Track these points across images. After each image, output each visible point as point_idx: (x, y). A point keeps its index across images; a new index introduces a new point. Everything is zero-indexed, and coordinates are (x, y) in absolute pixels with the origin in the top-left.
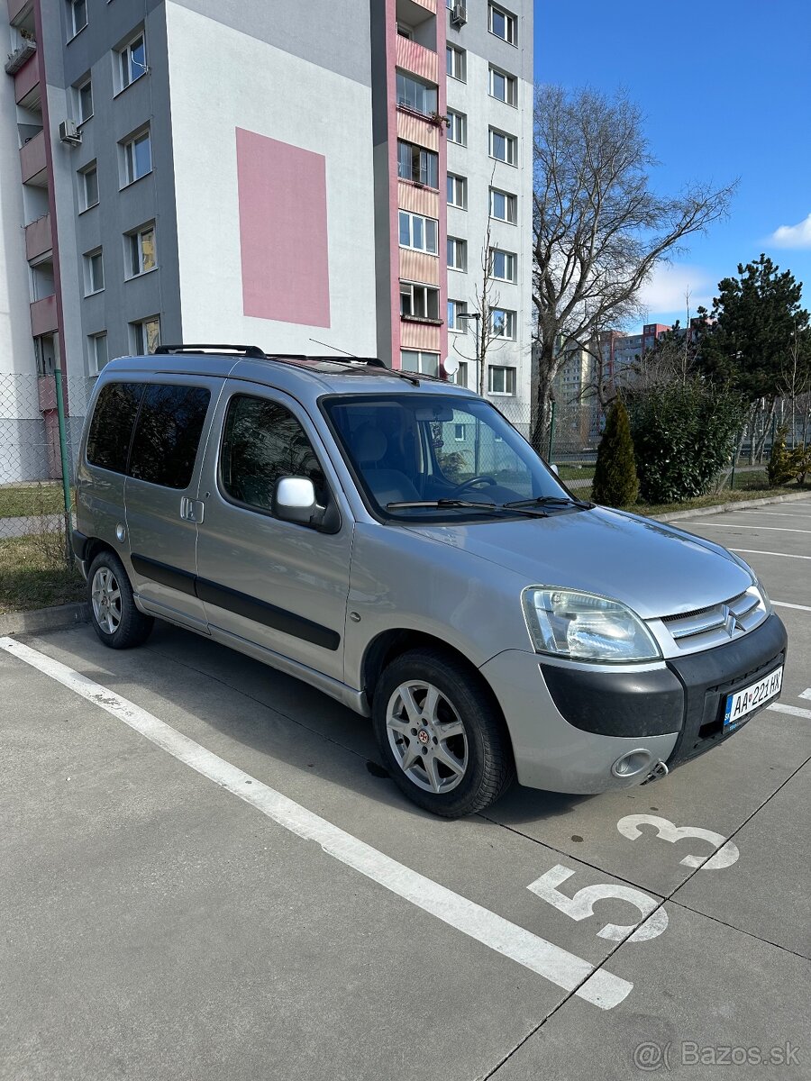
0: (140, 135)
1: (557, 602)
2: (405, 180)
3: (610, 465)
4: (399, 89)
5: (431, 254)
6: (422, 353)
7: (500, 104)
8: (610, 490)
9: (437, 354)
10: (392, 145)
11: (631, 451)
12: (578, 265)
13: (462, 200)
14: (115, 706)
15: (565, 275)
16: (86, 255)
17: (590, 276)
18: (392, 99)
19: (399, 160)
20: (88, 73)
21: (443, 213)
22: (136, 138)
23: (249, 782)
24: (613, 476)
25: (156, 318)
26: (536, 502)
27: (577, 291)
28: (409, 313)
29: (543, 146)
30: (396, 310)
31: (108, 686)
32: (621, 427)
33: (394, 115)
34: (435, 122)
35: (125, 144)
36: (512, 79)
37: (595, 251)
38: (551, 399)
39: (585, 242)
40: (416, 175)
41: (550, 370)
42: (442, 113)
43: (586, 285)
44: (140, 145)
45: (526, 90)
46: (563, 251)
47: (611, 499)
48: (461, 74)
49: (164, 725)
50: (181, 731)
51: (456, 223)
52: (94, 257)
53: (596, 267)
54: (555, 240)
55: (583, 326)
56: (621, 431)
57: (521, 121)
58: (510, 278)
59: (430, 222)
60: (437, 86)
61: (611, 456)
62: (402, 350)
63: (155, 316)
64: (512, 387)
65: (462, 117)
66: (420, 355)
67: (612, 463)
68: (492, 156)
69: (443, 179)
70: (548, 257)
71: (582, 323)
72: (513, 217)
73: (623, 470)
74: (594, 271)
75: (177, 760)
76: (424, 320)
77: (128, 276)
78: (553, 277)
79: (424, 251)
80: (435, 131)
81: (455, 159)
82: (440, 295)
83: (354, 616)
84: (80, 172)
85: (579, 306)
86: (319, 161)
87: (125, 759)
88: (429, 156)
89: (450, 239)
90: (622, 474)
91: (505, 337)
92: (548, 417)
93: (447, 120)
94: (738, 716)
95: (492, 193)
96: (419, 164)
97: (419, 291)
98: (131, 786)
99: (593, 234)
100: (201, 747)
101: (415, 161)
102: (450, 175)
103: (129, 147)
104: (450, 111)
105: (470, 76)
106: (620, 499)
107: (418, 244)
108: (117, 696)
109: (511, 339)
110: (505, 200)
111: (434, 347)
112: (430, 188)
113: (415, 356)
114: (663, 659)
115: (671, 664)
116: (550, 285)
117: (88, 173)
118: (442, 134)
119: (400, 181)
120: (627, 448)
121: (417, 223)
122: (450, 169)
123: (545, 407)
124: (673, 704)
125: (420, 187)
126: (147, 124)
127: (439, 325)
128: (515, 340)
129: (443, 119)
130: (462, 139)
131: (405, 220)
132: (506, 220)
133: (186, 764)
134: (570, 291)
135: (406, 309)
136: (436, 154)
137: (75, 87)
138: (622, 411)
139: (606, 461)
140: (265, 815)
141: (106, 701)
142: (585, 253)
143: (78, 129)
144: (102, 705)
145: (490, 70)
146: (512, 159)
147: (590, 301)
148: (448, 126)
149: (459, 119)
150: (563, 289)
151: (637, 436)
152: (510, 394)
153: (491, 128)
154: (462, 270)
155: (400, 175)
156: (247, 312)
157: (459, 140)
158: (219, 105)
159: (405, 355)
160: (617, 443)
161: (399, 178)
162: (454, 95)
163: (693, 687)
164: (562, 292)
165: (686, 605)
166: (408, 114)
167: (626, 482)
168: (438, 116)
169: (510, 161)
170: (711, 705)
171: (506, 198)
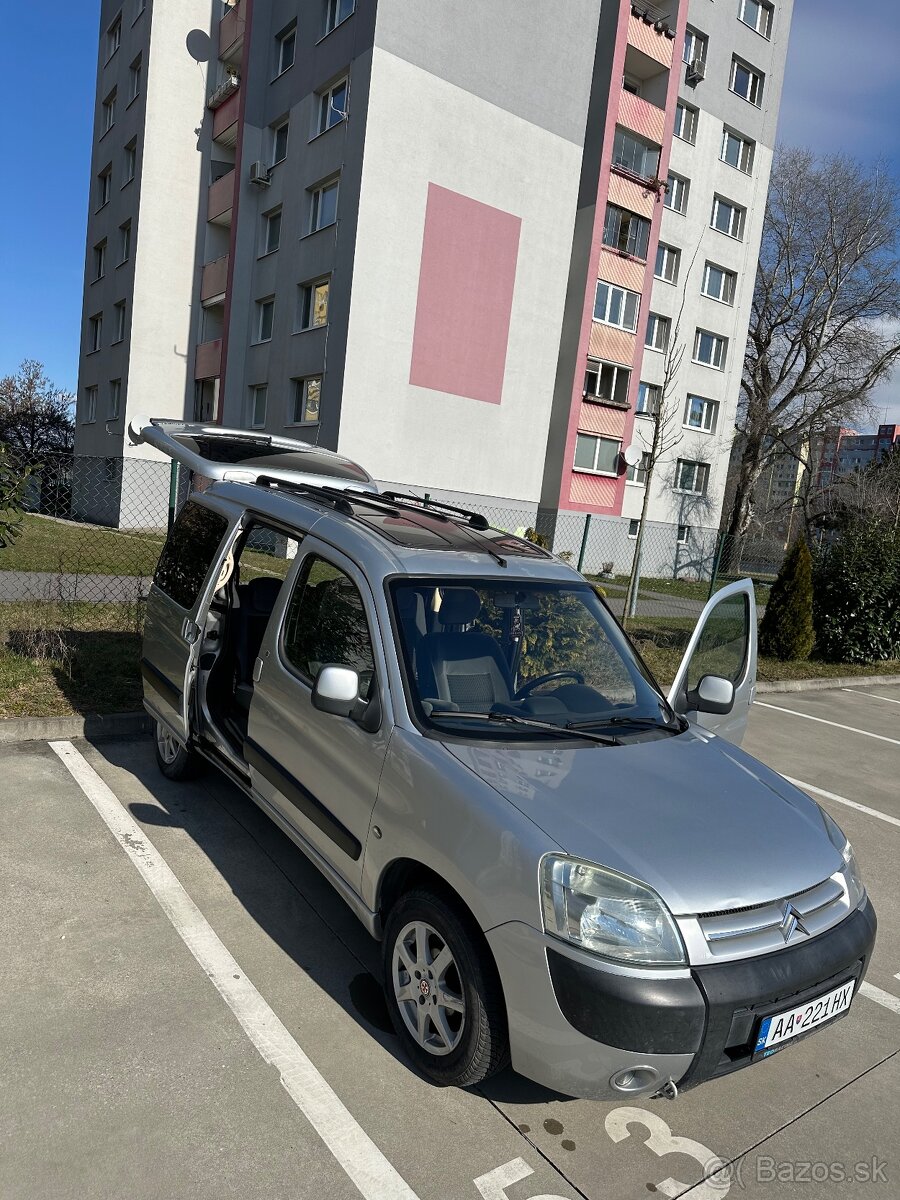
0: (331, 182)
1: (582, 875)
2: (611, 248)
3: (783, 612)
4: (617, 147)
5: (629, 331)
6: (601, 438)
7: (731, 170)
8: (778, 640)
9: (618, 441)
10: (600, 209)
11: (809, 598)
12: (803, 352)
13: (673, 274)
14: (139, 852)
15: (785, 363)
16: (258, 302)
17: (815, 369)
18: (607, 158)
19: (606, 225)
20: (287, 115)
21: (648, 286)
22: (325, 186)
23: (237, 977)
24: (784, 625)
25: (317, 376)
26: (609, 722)
27: (797, 384)
28: (594, 392)
29: (779, 215)
30: (579, 389)
31: (142, 824)
32: (801, 570)
33: (606, 176)
34: (652, 187)
35: (313, 191)
36: (750, 143)
37: (825, 339)
38: (751, 502)
39: (814, 329)
40: (622, 243)
41: (753, 469)
42: (663, 177)
43: (809, 377)
44: (328, 193)
45: (763, 157)
46: (787, 336)
47: (778, 651)
48: (690, 136)
49: (179, 885)
50: (193, 897)
51: (663, 298)
52: (266, 305)
53: (825, 358)
54: (780, 324)
55: (799, 424)
56: (800, 574)
57: (753, 191)
58: (716, 364)
59: (632, 295)
60: (660, 148)
61: (784, 601)
62: (579, 434)
63: (318, 375)
64: (703, 485)
65: (684, 182)
66: (599, 440)
67: (785, 609)
68: (714, 227)
69: (652, 249)
70: (768, 343)
71: (798, 420)
72: (729, 296)
73: (797, 620)
74: (820, 361)
75: (177, 933)
76: (609, 403)
77: (297, 329)
78: (771, 365)
79: (620, 327)
80: (652, 196)
81: (670, 227)
82: (632, 378)
83: (376, 831)
84: (265, 215)
85: (798, 400)
86: (514, 223)
87: (126, 922)
88: (641, 224)
89: (652, 316)
90: (794, 623)
91: (702, 429)
92: (745, 523)
93: (666, 186)
94: (778, 1039)
95: (709, 268)
96: (628, 232)
97: (608, 370)
98: (121, 958)
99: (825, 321)
100: (205, 922)
101: (624, 227)
102: (662, 246)
103: (317, 195)
104: (672, 176)
105: (700, 138)
106: (789, 652)
107: (614, 319)
108: (145, 839)
109: (708, 431)
110: (721, 278)
111: (616, 433)
112: (636, 258)
113: (593, 441)
114: (689, 966)
115: (697, 972)
116: (766, 373)
117: (273, 218)
118: (658, 201)
119: (603, 249)
120: (804, 595)
121: (617, 295)
122: (663, 238)
123: (743, 510)
124: (689, 1022)
125: (625, 257)
126: (337, 173)
127: (625, 410)
128: (713, 433)
129: (662, 183)
130: (681, 205)
131: (603, 291)
132: (720, 300)
133: (182, 941)
134: (790, 383)
135: (590, 388)
136: (649, 221)
137: (272, 127)
138: (804, 552)
139: (778, 605)
140: (238, 1023)
141: (132, 844)
142: (812, 341)
143: (269, 171)
144: (128, 849)
145: (724, 132)
146: (738, 232)
147: (811, 396)
148: (667, 192)
149: (681, 183)
150: (782, 378)
151: (819, 581)
152: (700, 494)
153: (717, 196)
154: (662, 351)
155: (604, 242)
156: (415, 380)
157: (678, 207)
158: (414, 158)
159: (582, 438)
160: (794, 588)
161: (603, 246)
162: (679, 157)
163: (718, 1005)
164: (778, 383)
165: (733, 900)
166: (624, 176)
167: (798, 633)
168: (656, 180)
169: (734, 234)
170: (740, 1026)
171: (724, 275)
